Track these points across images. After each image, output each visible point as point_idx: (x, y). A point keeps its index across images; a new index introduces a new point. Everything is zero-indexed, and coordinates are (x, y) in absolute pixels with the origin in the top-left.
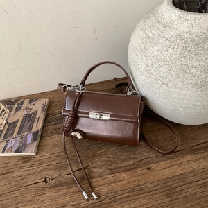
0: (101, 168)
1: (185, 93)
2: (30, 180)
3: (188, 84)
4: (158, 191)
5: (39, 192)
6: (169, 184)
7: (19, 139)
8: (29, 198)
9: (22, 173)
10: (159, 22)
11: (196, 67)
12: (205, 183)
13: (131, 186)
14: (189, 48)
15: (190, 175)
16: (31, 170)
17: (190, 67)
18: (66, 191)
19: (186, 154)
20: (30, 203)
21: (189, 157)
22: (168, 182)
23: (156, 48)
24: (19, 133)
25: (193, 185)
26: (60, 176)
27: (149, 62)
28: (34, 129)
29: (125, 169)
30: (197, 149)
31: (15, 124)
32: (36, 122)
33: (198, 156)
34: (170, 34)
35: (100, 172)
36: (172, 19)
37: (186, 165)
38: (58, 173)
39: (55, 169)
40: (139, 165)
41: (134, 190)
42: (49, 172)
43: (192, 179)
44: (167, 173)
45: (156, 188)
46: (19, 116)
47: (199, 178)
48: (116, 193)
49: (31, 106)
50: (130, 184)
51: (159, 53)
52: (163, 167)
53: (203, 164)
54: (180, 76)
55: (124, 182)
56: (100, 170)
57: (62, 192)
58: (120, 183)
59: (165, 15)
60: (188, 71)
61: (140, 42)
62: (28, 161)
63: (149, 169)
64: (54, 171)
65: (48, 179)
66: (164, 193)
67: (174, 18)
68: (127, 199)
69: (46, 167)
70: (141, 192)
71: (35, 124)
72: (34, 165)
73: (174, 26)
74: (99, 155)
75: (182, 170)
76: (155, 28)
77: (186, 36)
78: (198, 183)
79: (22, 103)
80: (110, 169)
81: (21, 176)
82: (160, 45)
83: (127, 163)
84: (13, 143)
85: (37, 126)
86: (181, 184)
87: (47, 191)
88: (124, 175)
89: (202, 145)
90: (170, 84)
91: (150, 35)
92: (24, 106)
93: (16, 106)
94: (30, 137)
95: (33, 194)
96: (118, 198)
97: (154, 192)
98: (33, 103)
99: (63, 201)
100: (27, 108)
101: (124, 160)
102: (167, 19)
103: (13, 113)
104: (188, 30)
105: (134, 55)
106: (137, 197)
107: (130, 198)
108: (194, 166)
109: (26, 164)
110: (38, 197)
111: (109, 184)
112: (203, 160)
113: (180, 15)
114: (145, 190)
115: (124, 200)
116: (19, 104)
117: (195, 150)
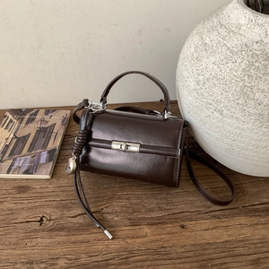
0: (118, 216)
1: (245, 127)
2: (22, 217)
3: (250, 114)
4: (189, 260)
5: (30, 235)
6: (207, 252)
7: (29, 157)
8: (14, 241)
9: (13, 205)
10: (221, 25)
11: (263, 91)
12: (259, 259)
13: (154, 246)
14: (257, 64)
15: (239, 244)
16: (26, 204)
17: (255, 90)
18: (64, 238)
19: (239, 215)
20: (14, 247)
21: (243, 220)
22: (205, 249)
23: (212, 59)
24: (30, 150)
25: (240, 259)
26: (61, 218)
27: (201, 78)
28: (50, 146)
29: (150, 221)
30: (256, 210)
31: (25, 138)
32: (53, 137)
33: (255, 220)
34: (234, 42)
35: (116, 221)
36: (240, 21)
37: (237, 229)
38: (59, 213)
39: (57, 207)
40: (170, 219)
41: (156, 252)
42: (48, 211)
43: (242, 250)
44: (208, 237)
45: (188, 254)
46: (31, 129)
47: (251, 251)
48: (131, 252)
49: (47, 118)
50: (153, 244)
51: (216, 67)
52: (204, 227)
53: (261, 232)
54: (240, 101)
55: (144, 239)
56: (116, 219)
57: (59, 239)
58: (139, 240)
59: (232, 16)
60: (251, 96)
61: (193, 50)
62: (24, 192)
63: (183, 227)
64: (56, 210)
65: (44, 219)
66: (198, 264)
67: (243, 21)
68: (144, 263)
69: (46, 203)
70: (165, 257)
71: (51, 141)
72: (31, 198)
73: (241, 32)
74: (119, 198)
75: (229, 236)
76: (216, 33)
77: (256, 46)
78: (249, 258)
79: (36, 114)
80: (130, 219)
81: (11, 210)
82: (218, 56)
83: (155, 215)
84: (22, 162)
85: (55, 143)
86: (223, 255)
87: (40, 234)
88: (146, 230)
89: (263, 206)
90: (225, 111)
91: (207, 41)
92: (38, 117)
93: (27, 116)
94: (44, 156)
95: (21, 235)
96: (132, 259)
97: (183, 260)
98: (50, 115)
99: (58, 251)
100: (42, 121)
101: (152, 210)
102: (233, 21)
103: (23, 125)
104: (259, 39)
105: (183, 67)
106: (158, 262)
107: (148, 263)
108: (247, 232)
109: (22, 195)
110: (26, 241)
111: (124, 239)
112: (261, 227)
113: (252, 17)
114: (172, 256)
115: (139, 264)
116: (31, 115)
117: (252, 212)
